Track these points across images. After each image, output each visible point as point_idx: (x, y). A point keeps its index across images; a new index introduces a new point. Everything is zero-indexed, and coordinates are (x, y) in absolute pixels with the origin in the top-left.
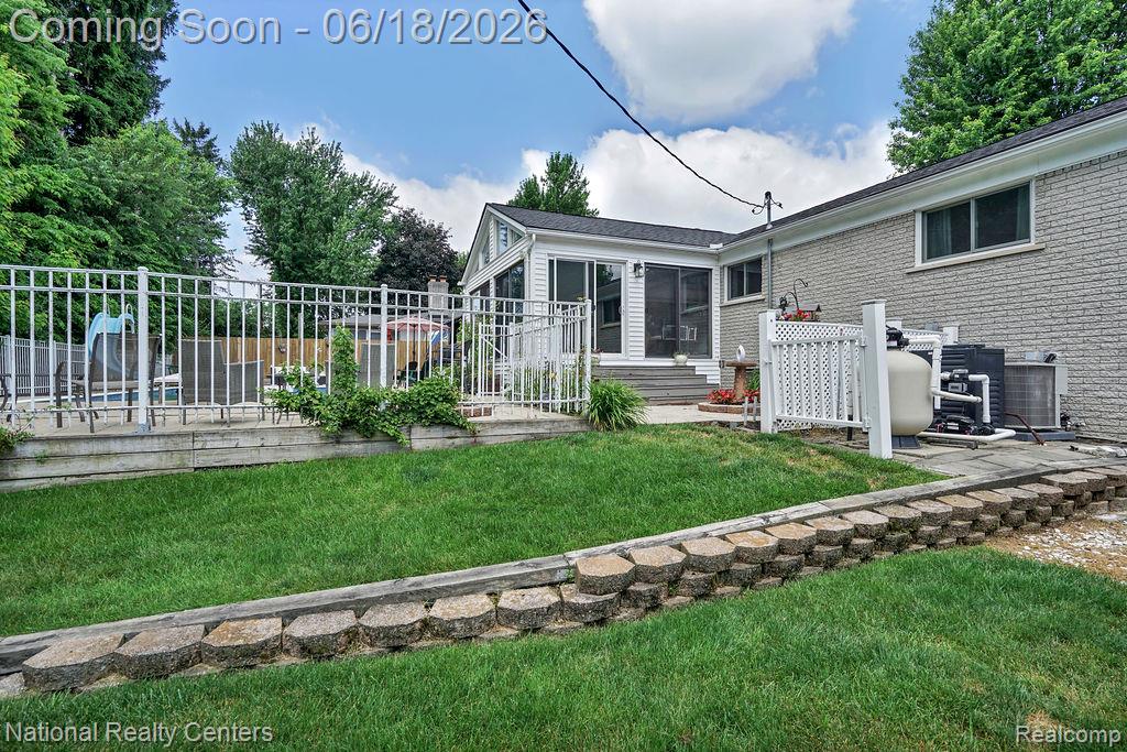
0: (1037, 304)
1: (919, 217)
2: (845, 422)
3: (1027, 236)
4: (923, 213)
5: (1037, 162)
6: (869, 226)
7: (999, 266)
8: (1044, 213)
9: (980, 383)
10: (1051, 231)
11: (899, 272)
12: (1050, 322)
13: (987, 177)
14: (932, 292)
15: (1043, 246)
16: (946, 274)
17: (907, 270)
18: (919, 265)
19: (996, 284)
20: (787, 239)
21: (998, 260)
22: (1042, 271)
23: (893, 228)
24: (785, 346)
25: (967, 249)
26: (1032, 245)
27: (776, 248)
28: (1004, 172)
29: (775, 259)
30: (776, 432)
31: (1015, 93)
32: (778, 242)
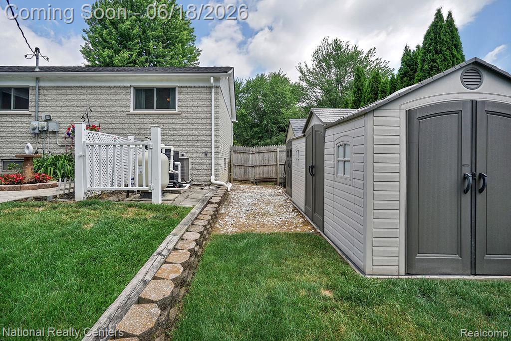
0: (178, 134)
1: (132, 89)
2: (123, 188)
3: (174, 108)
4: (134, 88)
5: (179, 81)
6: (107, 87)
7: (166, 118)
8: (181, 101)
9: (177, 166)
10: (183, 108)
11: (122, 113)
12: (183, 142)
13: (161, 81)
14: (139, 125)
15: (180, 113)
16: (145, 118)
17: (127, 113)
18: (132, 111)
19: (164, 125)
20: (51, 80)
21: (165, 115)
22: (180, 122)
23: (120, 91)
24: (89, 146)
25: (152, 108)
26: (176, 112)
27: (41, 84)
28: (167, 80)
29: (41, 91)
30: (86, 199)
31: (136, 49)
32: (44, 80)
